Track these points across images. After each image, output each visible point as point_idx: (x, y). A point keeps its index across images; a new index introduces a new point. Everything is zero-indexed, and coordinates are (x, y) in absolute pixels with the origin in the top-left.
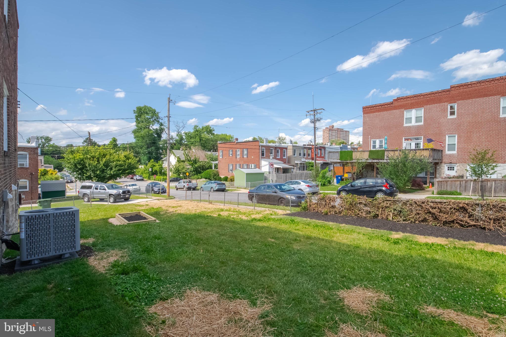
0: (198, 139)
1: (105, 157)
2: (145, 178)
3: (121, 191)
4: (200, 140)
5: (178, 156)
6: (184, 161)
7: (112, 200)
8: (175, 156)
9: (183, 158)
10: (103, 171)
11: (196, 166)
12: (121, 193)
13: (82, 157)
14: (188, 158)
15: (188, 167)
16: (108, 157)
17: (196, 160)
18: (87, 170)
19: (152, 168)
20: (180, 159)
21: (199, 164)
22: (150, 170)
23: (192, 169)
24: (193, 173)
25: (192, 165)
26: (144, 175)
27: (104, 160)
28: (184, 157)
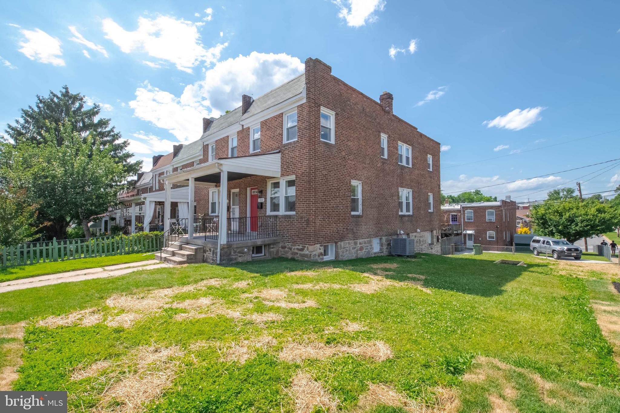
3: (566, 248)
7: (555, 256)
10: (566, 227)
12: (565, 250)
13: (543, 212)
18: (549, 226)
27: (568, 214)
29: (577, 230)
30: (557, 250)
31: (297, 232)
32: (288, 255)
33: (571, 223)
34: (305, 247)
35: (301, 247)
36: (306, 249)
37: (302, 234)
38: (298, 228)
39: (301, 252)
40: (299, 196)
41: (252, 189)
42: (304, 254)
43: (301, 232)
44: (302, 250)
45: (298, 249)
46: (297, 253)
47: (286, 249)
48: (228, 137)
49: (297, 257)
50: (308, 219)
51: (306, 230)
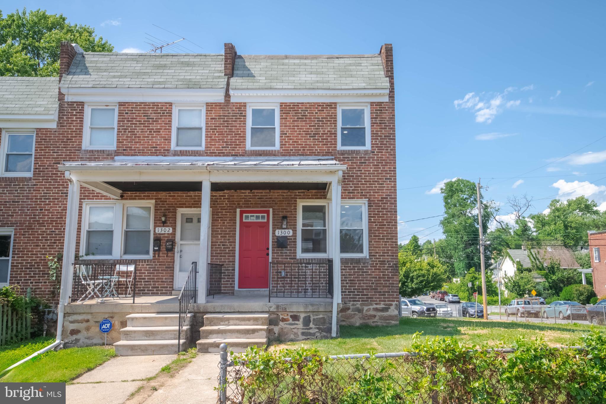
0: (560, 225)
1: (405, 266)
2: (463, 299)
3: (425, 308)
4: (566, 227)
5: (518, 260)
6: (529, 270)
8: (512, 260)
9: (527, 264)
10: (404, 284)
11: (554, 277)
12: (424, 310)
14: (536, 264)
15: (538, 280)
16: (408, 265)
17: (553, 267)
19: (473, 282)
20: (522, 266)
21: (560, 276)
22: (470, 285)
23: (547, 284)
24: (550, 291)
25: (546, 276)
26: (461, 295)
28: (530, 261)
29: (413, 288)
30: (417, 311)
31: (372, 283)
32: (352, 320)
33: (408, 280)
34: (392, 305)
35: (384, 306)
36: (392, 308)
37: (384, 286)
38: (376, 278)
39: (383, 313)
40: (376, 230)
41: (242, 213)
42: (390, 316)
43: (382, 284)
44: (386, 309)
45: (376, 310)
46: (375, 316)
47: (349, 312)
48: (171, 104)
49: (373, 322)
50: (395, 264)
51: (393, 281)
